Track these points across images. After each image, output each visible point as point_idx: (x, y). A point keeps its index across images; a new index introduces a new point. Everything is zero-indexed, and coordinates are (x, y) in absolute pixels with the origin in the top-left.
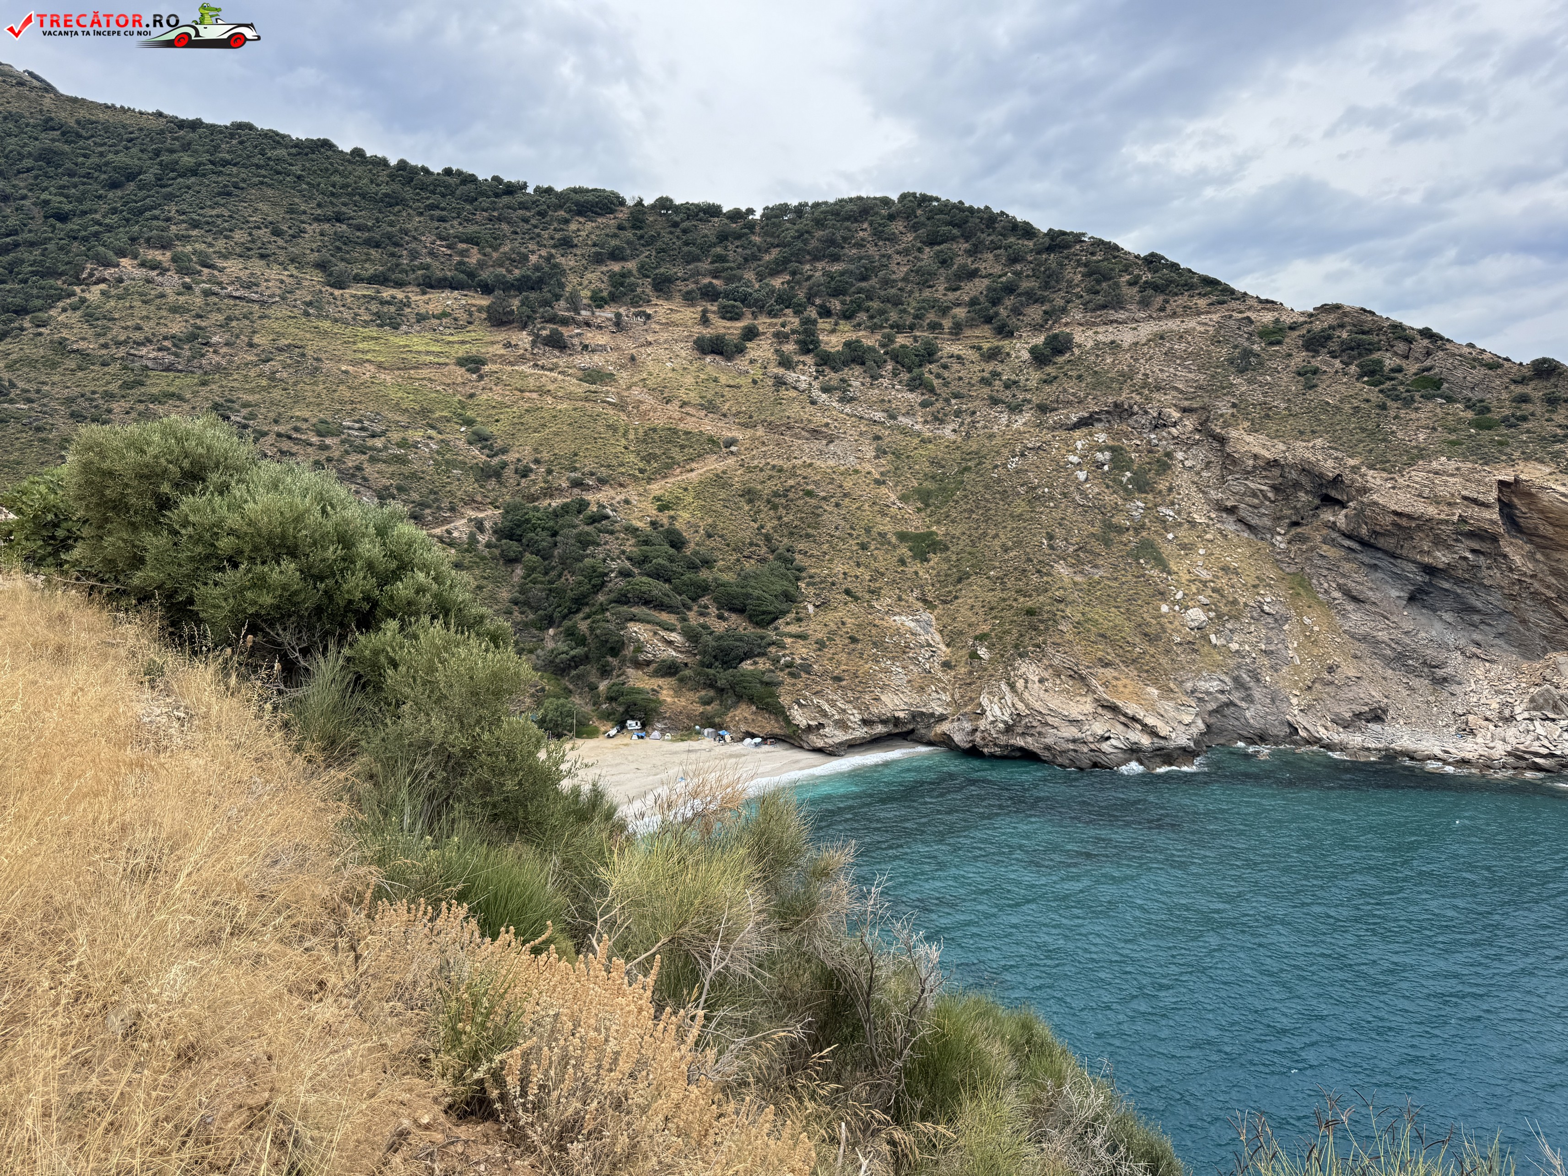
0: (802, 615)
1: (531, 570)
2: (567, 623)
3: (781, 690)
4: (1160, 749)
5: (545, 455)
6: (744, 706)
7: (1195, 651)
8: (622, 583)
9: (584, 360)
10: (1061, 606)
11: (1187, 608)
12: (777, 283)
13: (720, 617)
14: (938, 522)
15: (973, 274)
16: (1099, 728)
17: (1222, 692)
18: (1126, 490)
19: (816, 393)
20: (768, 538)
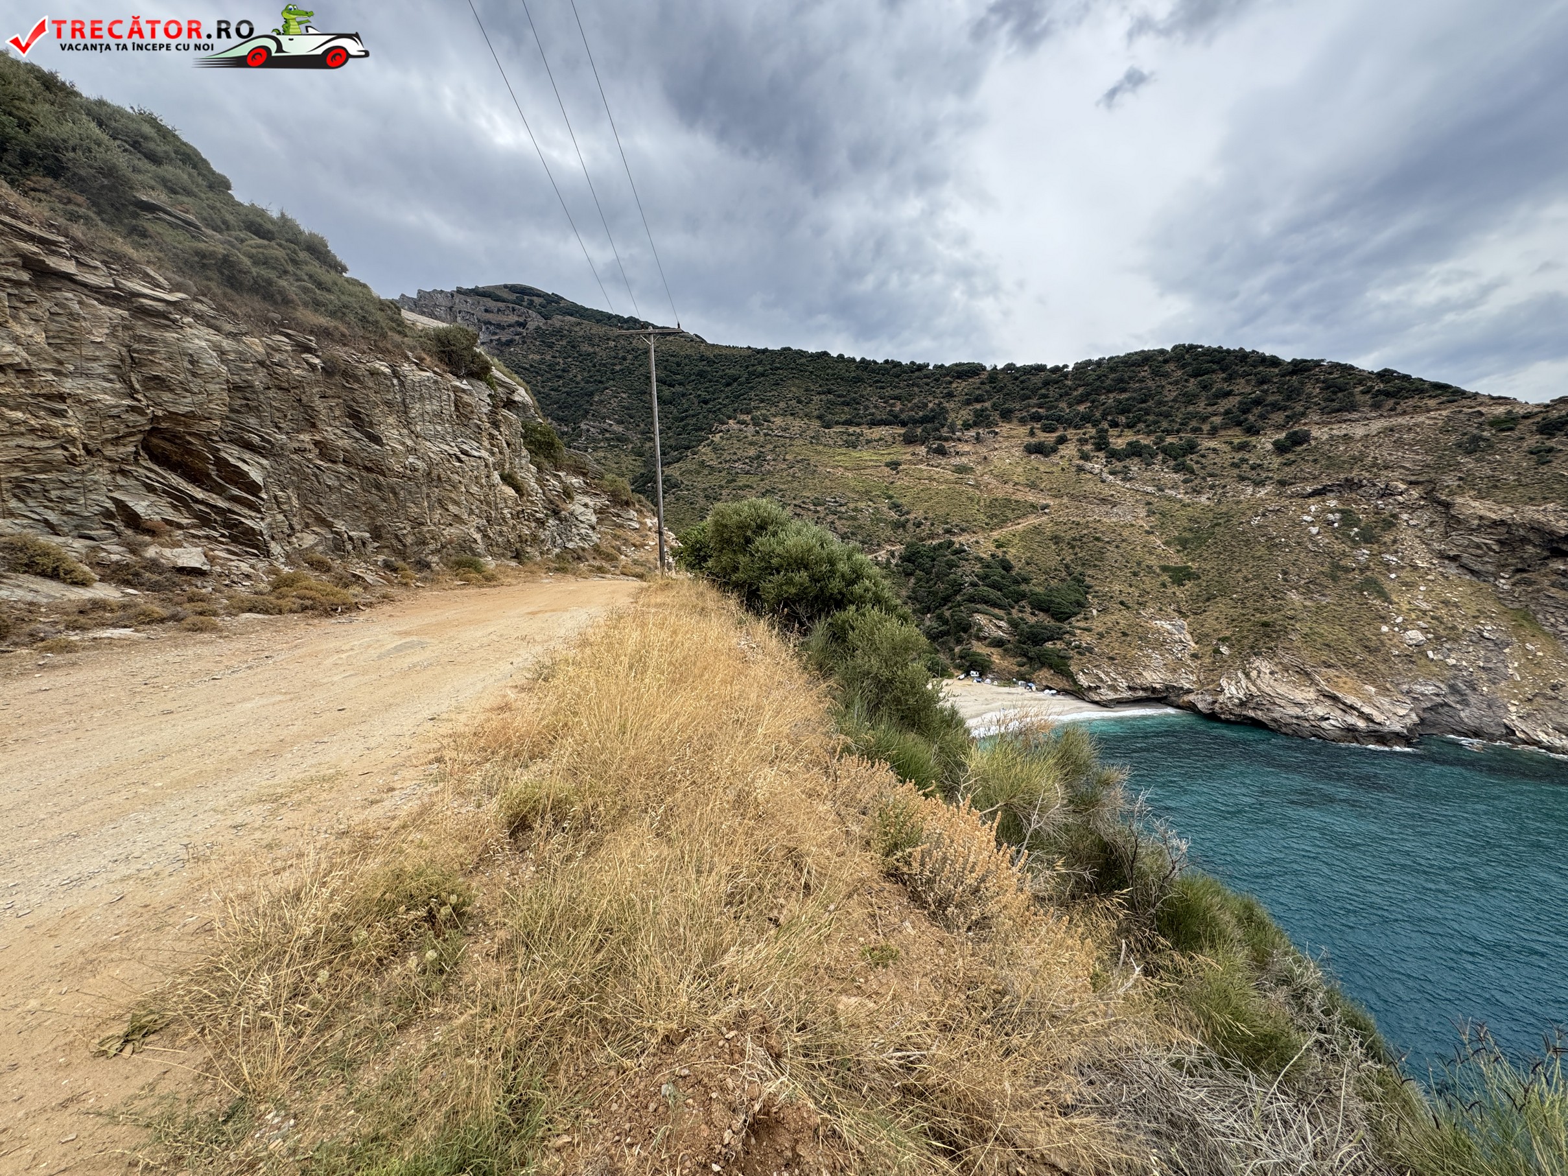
0: (1088, 616)
1: (919, 580)
2: (938, 611)
3: (1071, 662)
4: (1375, 731)
5: (931, 515)
6: (1046, 670)
7: (1413, 662)
8: (971, 590)
9: (956, 461)
10: (1292, 622)
11: (1406, 630)
12: (1081, 408)
13: (1033, 614)
14: (1193, 560)
15: (1229, 394)
16: (1320, 711)
17: (1438, 695)
18: (1353, 541)
19: (1104, 475)
20: (1067, 567)
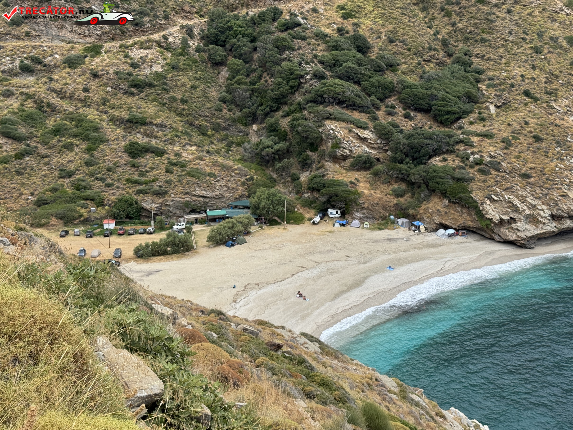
0: (485, 115)
1: (235, 73)
2: (269, 120)
3: (473, 186)
6: (436, 200)
8: (317, 85)
13: (407, 116)
20: (445, 43)
